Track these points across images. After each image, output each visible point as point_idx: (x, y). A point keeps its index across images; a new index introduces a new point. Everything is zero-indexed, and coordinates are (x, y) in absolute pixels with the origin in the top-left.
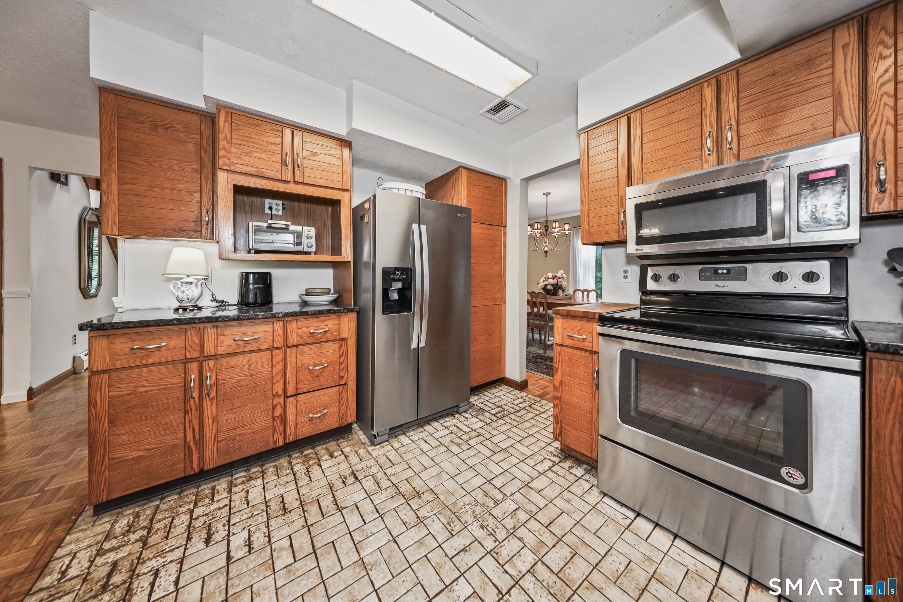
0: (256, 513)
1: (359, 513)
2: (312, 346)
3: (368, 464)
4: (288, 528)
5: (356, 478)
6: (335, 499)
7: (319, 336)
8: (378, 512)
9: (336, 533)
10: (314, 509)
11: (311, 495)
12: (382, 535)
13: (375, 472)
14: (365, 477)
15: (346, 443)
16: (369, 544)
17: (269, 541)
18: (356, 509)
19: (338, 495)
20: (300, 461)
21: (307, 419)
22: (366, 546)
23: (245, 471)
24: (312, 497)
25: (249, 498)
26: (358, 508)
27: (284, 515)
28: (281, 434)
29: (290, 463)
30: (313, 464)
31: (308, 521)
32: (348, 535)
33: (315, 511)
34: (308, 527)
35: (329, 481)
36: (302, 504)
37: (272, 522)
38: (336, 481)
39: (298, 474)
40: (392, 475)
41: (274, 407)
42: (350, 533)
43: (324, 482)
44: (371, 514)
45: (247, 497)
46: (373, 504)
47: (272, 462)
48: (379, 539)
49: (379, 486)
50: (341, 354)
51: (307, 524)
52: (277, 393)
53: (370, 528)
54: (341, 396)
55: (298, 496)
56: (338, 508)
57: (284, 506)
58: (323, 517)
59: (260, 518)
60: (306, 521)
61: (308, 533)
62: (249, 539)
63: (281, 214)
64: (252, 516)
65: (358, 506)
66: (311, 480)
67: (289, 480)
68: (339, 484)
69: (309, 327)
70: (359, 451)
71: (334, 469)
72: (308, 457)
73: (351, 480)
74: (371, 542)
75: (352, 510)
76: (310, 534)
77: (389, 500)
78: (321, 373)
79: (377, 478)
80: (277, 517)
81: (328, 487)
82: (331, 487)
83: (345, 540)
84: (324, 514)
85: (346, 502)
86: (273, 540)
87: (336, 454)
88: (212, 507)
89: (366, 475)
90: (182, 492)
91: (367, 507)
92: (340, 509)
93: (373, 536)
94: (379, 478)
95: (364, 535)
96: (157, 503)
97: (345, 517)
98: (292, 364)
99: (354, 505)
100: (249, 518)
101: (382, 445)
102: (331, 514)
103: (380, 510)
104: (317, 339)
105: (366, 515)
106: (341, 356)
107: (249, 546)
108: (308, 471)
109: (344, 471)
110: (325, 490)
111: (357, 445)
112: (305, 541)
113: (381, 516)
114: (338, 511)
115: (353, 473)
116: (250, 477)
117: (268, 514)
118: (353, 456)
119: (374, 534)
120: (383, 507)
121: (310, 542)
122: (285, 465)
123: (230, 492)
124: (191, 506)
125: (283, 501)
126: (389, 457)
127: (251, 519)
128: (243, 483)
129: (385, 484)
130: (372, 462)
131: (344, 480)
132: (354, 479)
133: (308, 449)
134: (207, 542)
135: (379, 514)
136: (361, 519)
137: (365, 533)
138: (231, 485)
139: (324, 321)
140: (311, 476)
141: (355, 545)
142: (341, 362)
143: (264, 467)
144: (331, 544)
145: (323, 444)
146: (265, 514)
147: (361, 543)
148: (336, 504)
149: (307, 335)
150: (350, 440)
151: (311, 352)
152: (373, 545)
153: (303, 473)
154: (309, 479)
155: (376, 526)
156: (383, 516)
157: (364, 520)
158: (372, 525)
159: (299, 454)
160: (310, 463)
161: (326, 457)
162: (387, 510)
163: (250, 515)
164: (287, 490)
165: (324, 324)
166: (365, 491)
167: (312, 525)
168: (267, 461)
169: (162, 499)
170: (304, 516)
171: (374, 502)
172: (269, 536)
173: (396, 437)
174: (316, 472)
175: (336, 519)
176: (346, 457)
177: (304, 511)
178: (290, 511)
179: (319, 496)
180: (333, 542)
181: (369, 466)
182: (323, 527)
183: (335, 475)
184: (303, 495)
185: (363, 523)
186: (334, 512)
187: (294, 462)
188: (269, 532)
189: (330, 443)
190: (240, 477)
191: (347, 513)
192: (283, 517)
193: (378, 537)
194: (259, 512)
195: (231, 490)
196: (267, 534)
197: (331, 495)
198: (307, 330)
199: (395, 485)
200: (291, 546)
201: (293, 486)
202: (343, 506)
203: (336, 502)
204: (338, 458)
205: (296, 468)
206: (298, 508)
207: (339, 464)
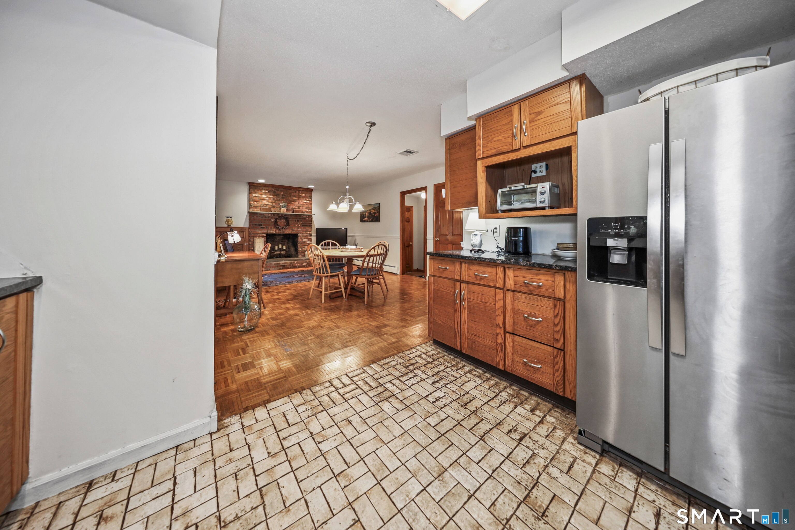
0: (457, 392)
1: (485, 455)
2: (526, 295)
3: (547, 444)
4: (453, 413)
5: (521, 439)
6: (489, 431)
7: (532, 288)
8: (494, 471)
9: (460, 443)
10: (473, 420)
11: (485, 414)
12: (471, 481)
13: (541, 455)
14: (528, 447)
15: (559, 415)
16: (459, 472)
17: (442, 408)
18: (487, 451)
19: (494, 432)
20: (511, 393)
21: (522, 362)
22: (457, 470)
23: (483, 371)
24: (483, 415)
25: (466, 384)
26: (489, 452)
27: (462, 406)
28: (502, 360)
29: (505, 388)
30: (513, 402)
31: (463, 421)
32: (462, 453)
33: (472, 422)
34: (459, 423)
35: (504, 421)
36: (474, 412)
37: (454, 403)
38: (507, 425)
39: (498, 397)
40: (550, 475)
41: (497, 335)
42: (464, 454)
43: (501, 417)
44: (488, 465)
45: (466, 382)
46: (501, 464)
47: (499, 379)
48: (466, 480)
49: (524, 465)
50: (555, 314)
51: (461, 421)
52: (499, 324)
53: (474, 468)
54: (556, 360)
55: (480, 407)
56: (482, 437)
57: (468, 403)
58: (470, 430)
59: (454, 396)
60: (462, 420)
61: (454, 425)
62: (440, 398)
63: (545, 174)
64: (454, 392)
65: (491, 452)
66: (498, 408)
67: (489, 395)
68: (505, 428)
69: (523, 277)
70: (557, 431)
71: (519, 418)
72: (519, 396)
73: (516, 436)
74: (462, 474)
75: (485, 448)
76: (454, 427)
77: (514, 480)
78: (535, 325)
79: (534, 459)
80: (459, 403)
81: (498, 422)
82: (499, 423)
83: (457, 452)
84: (473, 429)
85: (490, 440)
86: (443, 409)
87: (537, 412)
88: (453, 373)
89: (531, 447)
90: (456, 357)
91: (495, 460)
92: (482, 438)
93: (468, 474)
94: (535, 461)
95: (466, 465)
96: (446, 354)
97: (477, 445)
98: (510, 306)
99: (490, 448)
100: (453, 391)
101: (588, 451)
102: (475, 434)
103: (496, 472)
104: (530, 291)
105: (486, 461)
106: (555, 317)
107: (437, 400)
108: (505, 402)
109: (522, 426)
110: (493, 421)
111: (564, 426)
112: (447, 426)
113: (491, 476)
114: (480, 437)
115: (525, 435)
116: (480, 376)
117: (459, 398)
118: (547, 427)
119: (470, 474)
120: (501, 475)
121: (448, 429)
122: (502, 387)
123: (465, 374)
124: (450, 365)
125: (471, 401)
126: (575, 465)
127: (452, 392)
128: (474, 375)
129: (533, 470)
130: (554, 448)
131: (512, 431)
132: (518, 438)
133: (526, 392)
134: (434, 383)
135: (492, 473)
136: (480, 459)
137: (468, 465)
138: (470, 372)
139: (537, 275)
140: (502, 406)
141: (456, 461)
142: (556, 323)
143: (492, 378)
144: (451, 443)
145: (541, 399)
146: (458, 396)
147: (458, 465)
148: (485, 434)
149: (522, 284)
150: (566, 417)
151: (526, 301)
152: (460, 476)
153: (500, 400)
154: (498, 405)
155: (478, 474)
156: (492, 478)
157: (480, 461)
158: (478, 470)
159: (517, 389)
160: (513, 399)
161: (528, 407)
162: (500, 480)
163: (454, 390)
164: (481, 398)
165: (537, 278)
166: (512, 452)
167: (461, 425)
168: (498, 376)
169: (449, 354)
170: (466, 418)
171: (503, 465)
172: (445, 406)
173: (620, 465)
174: (507, 408)
175: (472, 439)
176: (541, 422)
177: (469, 416)
178: (466, 408)
179: (486, 420)
180: (453, 444)
181: (544, 446)
182: (462, 432)
183: (514, 421)
184: (482, 409)
185: (477, 462)
186: (477, 435)
187: (508, 390)
188: (448, 405)
189: (547, 403)
190: (478, 372)
191: (480, 445)
192: (460, 407)
193: (468, 478)
194: (459, 393)
195: (467, 373)
196: (446, 404)
197: (491, 427)
198: (522, 279)
199: (537, 482)
200: (442, 420)
201: (486, 399)
202: (486, 440)
203: (488, 433)
204: (534, 416)
205: (503, 394)
206: (470, 411)
207: (528, 420)
